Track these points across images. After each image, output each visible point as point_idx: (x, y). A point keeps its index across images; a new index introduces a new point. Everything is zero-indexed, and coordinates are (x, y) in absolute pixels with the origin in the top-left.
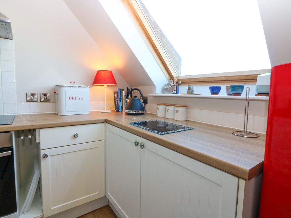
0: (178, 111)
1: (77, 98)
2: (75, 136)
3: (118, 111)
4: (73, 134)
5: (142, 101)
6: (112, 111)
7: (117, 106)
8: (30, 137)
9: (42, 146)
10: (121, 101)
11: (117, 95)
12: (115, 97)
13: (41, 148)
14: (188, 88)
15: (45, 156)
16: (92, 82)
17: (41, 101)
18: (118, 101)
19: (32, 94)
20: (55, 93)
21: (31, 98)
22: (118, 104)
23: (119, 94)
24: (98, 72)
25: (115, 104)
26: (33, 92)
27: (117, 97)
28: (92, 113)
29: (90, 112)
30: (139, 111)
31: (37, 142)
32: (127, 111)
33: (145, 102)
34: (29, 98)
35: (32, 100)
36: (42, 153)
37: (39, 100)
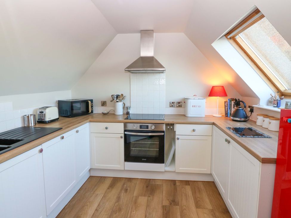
0: (271, 122)
1: (197, 106)
2: (194, 130)
3: (227, 116)
4: (193, 129)
5: (249, 109)
6: (222, 115)
7: (226, 112)
8: (172, 127)
9: (177, 133)
10: (230, 109)
11: (227, 104)
12: (225, 105)
13: (176, 134)
14: (286, 104)
15: (178, 139)
16: (208, 95)
17: (177, 107)
18: (227, 108)
19: (173, 103)
20: (185, 102)
21: (172, 105)
22: (227, 111)
23: (228, 104)
24: (213, 87)
25: (225, 111)
26: (173, 102)
27: (227, 106)
28: (207, 116)
29: (206, 115)
30: (242, 119)
31: (175, 130)
32: (232, 118)
33: (252, 111)
34: (171, 105)
35: (172, 106)
36: (177, 137)
37: (176, 106)
